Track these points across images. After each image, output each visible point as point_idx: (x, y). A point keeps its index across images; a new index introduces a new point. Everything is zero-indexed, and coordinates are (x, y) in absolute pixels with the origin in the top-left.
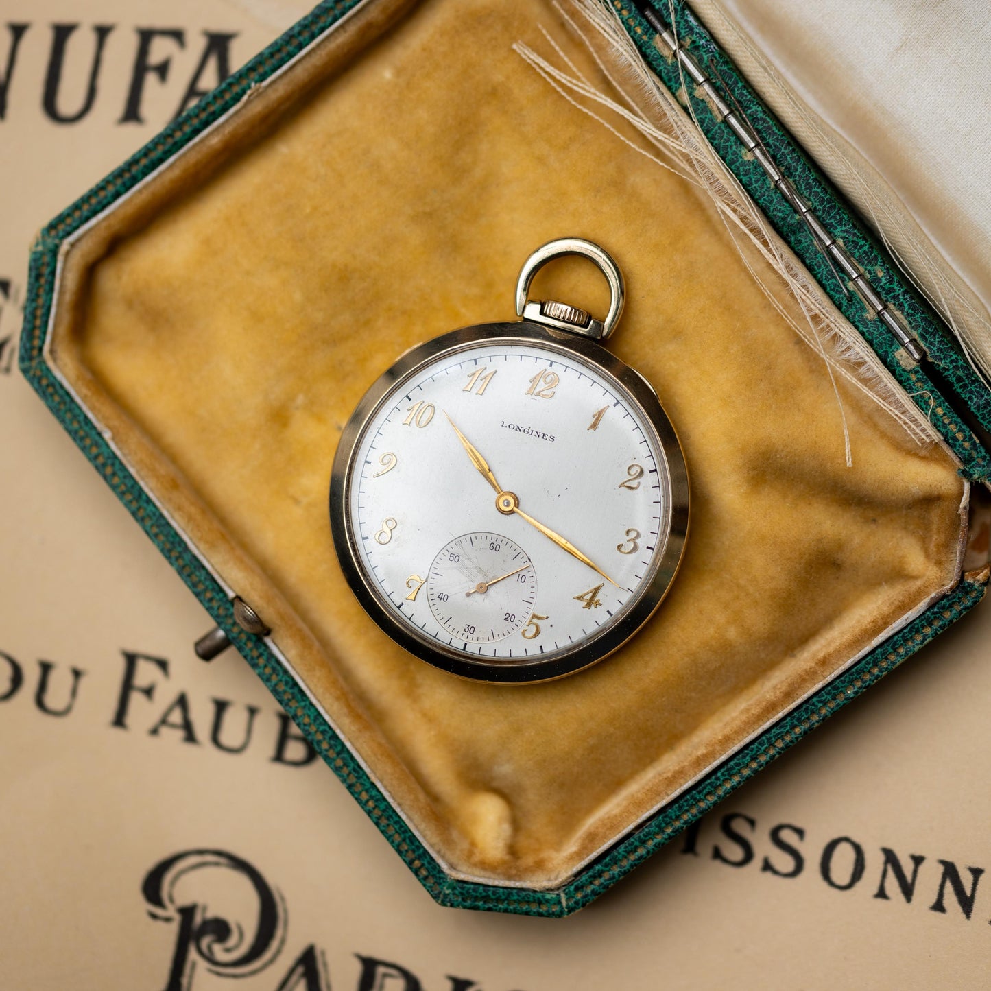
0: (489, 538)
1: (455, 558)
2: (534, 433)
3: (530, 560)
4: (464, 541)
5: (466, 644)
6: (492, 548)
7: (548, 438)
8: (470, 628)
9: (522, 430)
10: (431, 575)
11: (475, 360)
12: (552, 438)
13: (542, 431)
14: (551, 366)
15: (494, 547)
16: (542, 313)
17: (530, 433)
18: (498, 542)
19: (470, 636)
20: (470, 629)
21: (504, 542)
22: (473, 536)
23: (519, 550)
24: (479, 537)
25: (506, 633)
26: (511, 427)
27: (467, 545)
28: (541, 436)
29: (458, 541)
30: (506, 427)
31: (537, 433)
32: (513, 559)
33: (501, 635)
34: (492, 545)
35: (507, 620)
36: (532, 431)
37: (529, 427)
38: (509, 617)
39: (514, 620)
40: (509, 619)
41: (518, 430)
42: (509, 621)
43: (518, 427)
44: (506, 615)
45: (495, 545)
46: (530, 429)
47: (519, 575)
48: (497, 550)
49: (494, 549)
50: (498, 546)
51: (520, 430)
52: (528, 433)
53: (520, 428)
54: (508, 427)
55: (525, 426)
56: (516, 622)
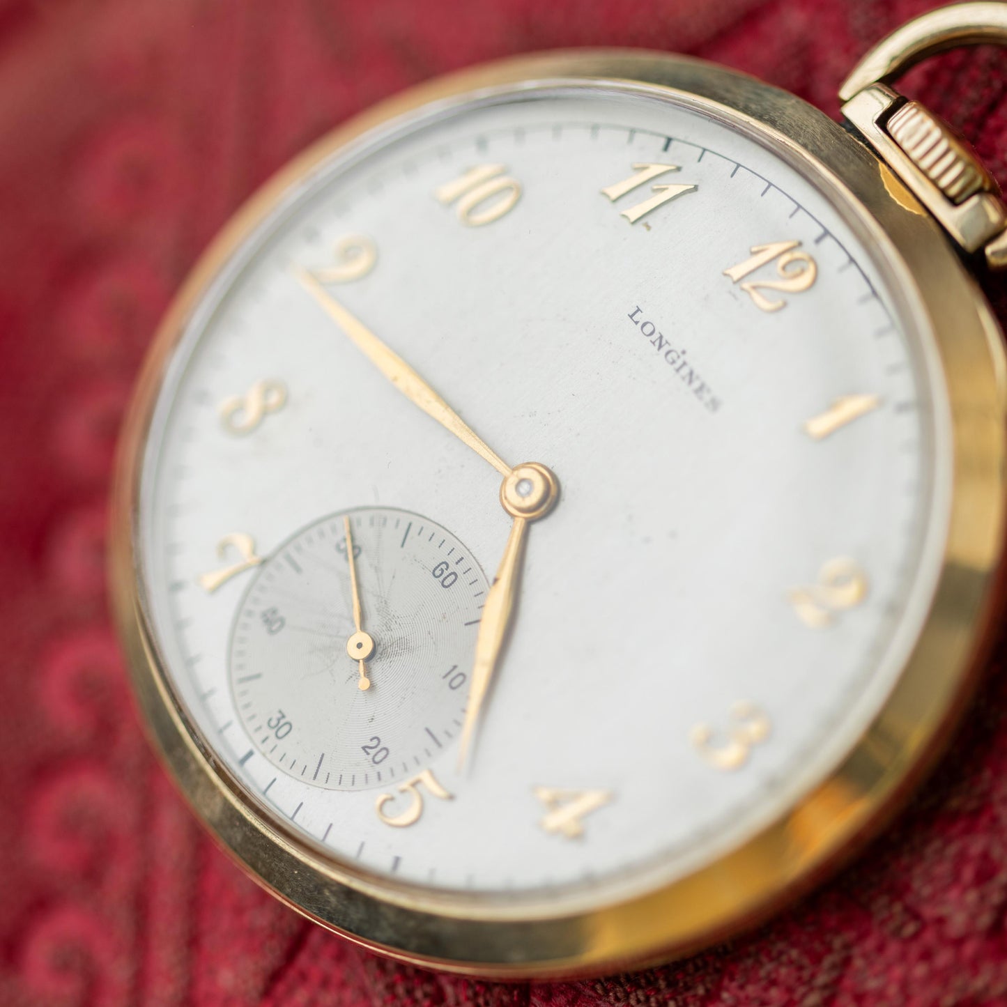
0: (446, 548)
2: (685, 371)
4: (391, 523)
5: (250, 754)
6: (438, 572)
7: (707, 397)
8: (282, 722)
9: (665, 348)
10: (280, 559)
11: (669, 140)
12: (714, 404)
13: (705, 375)
14: (818, 241)
15: (444, 575)
16: (883, 122)
17: (679, 362)
18: (459, 569)
19: (272, 741)
20: (281, 725)
21: (471, 576)
22: (417, 523)
24: (427, 534)
25: (347, 780)
26: (648, 329)
27: (393, 535)
28: (696, 384)
29: (380, 514)
30: (637, 323)
31: (691, 373)
32: (466, 624)
33: (334, 778)
34: (444, 566)
35: (368, 754)
36: (684, 364)
37: (684, 352)
38: (375, 747)
39: (381, 761)
40: (372, 752)
41: (657, 343)
42: (370, 757)
43: (661, 337)
44: (371, 740)
45: (450, 571)
46: (683, 358)
47: (455, 667)
48: (446, 583)
49: (441, 578)
50: (453, 577)
51: (660, 346)
52: (674, 362)
53: (664, 342)
54: (640, 325)
55: (677, 345)
56: (383, 768)
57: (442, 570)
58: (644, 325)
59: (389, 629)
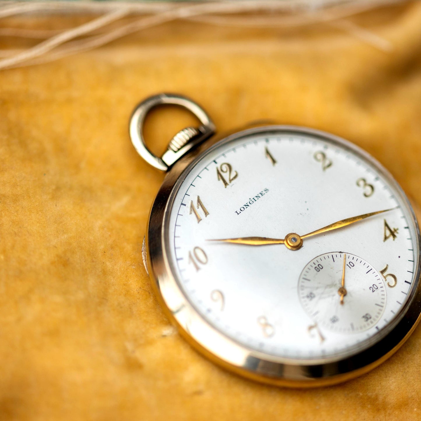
0: (310, 267)
1: (311, 296)
2: (256, 198)
3: (340, 252)
4: (303, 284)
5: (376, 327)
6: (318, 270)
7: (264, 192)
9: (249, 204)
10: (314, 317)
11: (182, 204)
12: (266, 190)
13: (257, 193)
14: (216, 163)
15: (319, 268)
18: (317, 264)
19: (372, 320)
20: (367, 317)
21: (319, 260)
22: (303, 276)
23: (330, 255)
24: (306, 273)
25: (383, 297)
26: (242, 209)
27: (307, 283)
28: (260, 195)
29: (301, 287)
30: (240, 212)
31: (256, 197)
32: (334, 262)
33: (383, 301)
34: (316, 268)
35: (374, 291)
36: (253, 199)
37: (250, 199)
38: (373, 288)
39: (377, 286)
40: (374, 289)
41: (247, 206)
42: (376, 290)
43: (245, 205)
44: (370, 289)
45: (317, 266)
46: (251, 199)
47: (347, 265)
48: (321, 267)
49: (320, 269)
50: (319, 266)
51: (248, 206)
52: (253, 202)
53: (247, 205)
54: (241, 211)
55: (248, 201)
56: (379, 286)
57: (318, 269)
58: (241, 210)
59: (336, 284)
